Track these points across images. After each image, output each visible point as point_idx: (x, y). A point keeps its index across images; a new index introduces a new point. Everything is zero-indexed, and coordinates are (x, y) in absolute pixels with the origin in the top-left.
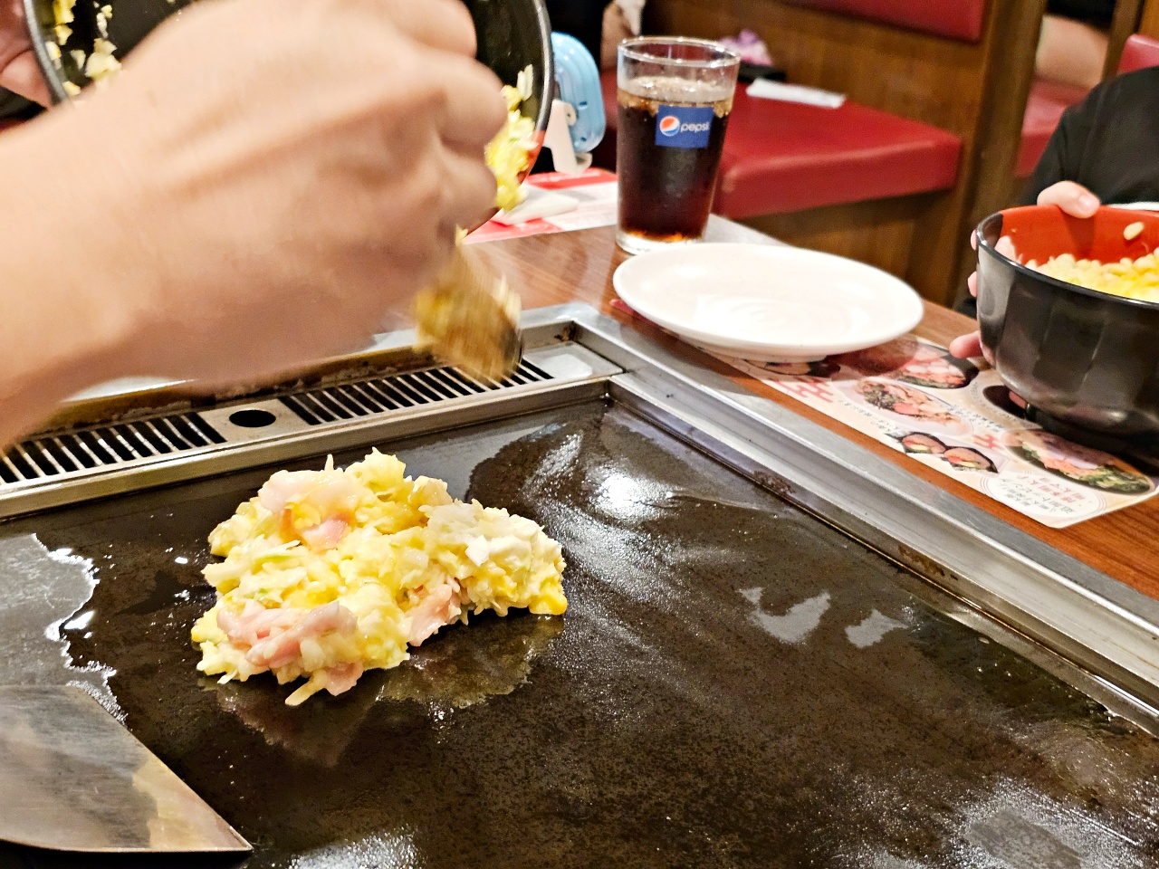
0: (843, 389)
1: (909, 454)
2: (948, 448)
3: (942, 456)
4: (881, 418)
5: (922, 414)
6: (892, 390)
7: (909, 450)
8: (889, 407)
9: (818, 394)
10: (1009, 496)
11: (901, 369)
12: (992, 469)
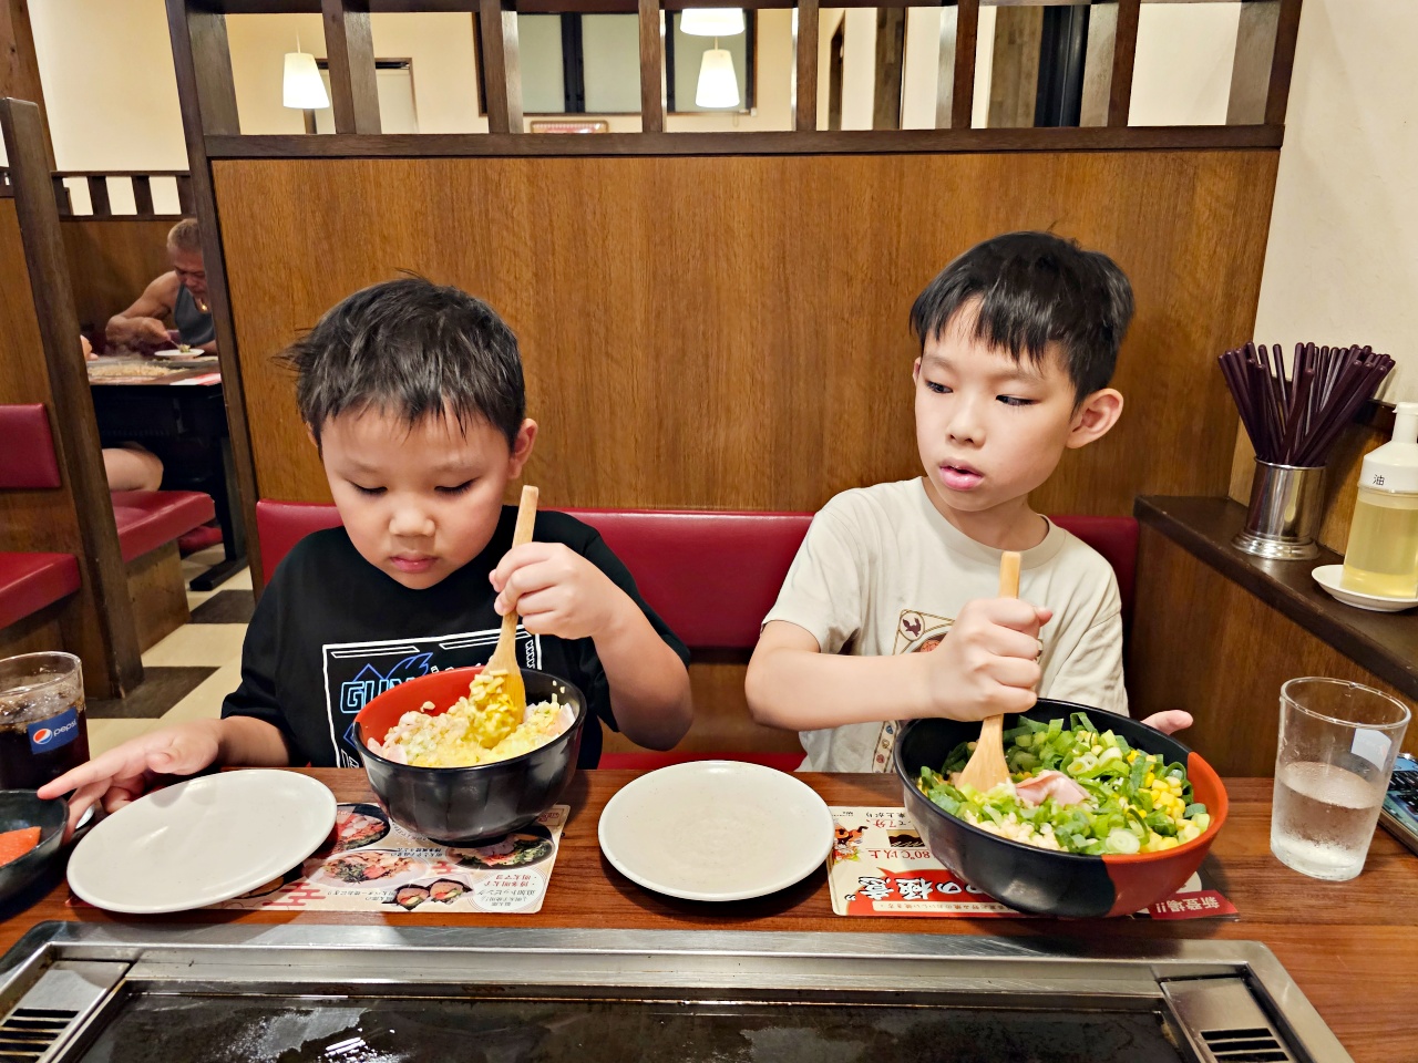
0: (320, 880)
1: (413, 911)
2: (428, 889)
3: (431, 898)
4: (368, 890)
5: (387, 870)
6: (349, 861)
7: (409, 908)
8: (362, 878)
9: (308, 897)
10: (494, 904)
11: (340, 839)
12: (467, 889)
